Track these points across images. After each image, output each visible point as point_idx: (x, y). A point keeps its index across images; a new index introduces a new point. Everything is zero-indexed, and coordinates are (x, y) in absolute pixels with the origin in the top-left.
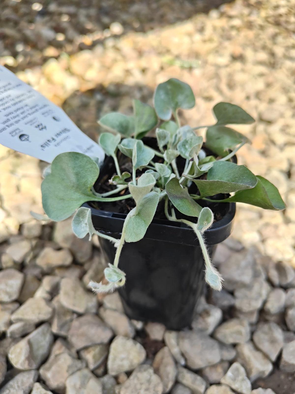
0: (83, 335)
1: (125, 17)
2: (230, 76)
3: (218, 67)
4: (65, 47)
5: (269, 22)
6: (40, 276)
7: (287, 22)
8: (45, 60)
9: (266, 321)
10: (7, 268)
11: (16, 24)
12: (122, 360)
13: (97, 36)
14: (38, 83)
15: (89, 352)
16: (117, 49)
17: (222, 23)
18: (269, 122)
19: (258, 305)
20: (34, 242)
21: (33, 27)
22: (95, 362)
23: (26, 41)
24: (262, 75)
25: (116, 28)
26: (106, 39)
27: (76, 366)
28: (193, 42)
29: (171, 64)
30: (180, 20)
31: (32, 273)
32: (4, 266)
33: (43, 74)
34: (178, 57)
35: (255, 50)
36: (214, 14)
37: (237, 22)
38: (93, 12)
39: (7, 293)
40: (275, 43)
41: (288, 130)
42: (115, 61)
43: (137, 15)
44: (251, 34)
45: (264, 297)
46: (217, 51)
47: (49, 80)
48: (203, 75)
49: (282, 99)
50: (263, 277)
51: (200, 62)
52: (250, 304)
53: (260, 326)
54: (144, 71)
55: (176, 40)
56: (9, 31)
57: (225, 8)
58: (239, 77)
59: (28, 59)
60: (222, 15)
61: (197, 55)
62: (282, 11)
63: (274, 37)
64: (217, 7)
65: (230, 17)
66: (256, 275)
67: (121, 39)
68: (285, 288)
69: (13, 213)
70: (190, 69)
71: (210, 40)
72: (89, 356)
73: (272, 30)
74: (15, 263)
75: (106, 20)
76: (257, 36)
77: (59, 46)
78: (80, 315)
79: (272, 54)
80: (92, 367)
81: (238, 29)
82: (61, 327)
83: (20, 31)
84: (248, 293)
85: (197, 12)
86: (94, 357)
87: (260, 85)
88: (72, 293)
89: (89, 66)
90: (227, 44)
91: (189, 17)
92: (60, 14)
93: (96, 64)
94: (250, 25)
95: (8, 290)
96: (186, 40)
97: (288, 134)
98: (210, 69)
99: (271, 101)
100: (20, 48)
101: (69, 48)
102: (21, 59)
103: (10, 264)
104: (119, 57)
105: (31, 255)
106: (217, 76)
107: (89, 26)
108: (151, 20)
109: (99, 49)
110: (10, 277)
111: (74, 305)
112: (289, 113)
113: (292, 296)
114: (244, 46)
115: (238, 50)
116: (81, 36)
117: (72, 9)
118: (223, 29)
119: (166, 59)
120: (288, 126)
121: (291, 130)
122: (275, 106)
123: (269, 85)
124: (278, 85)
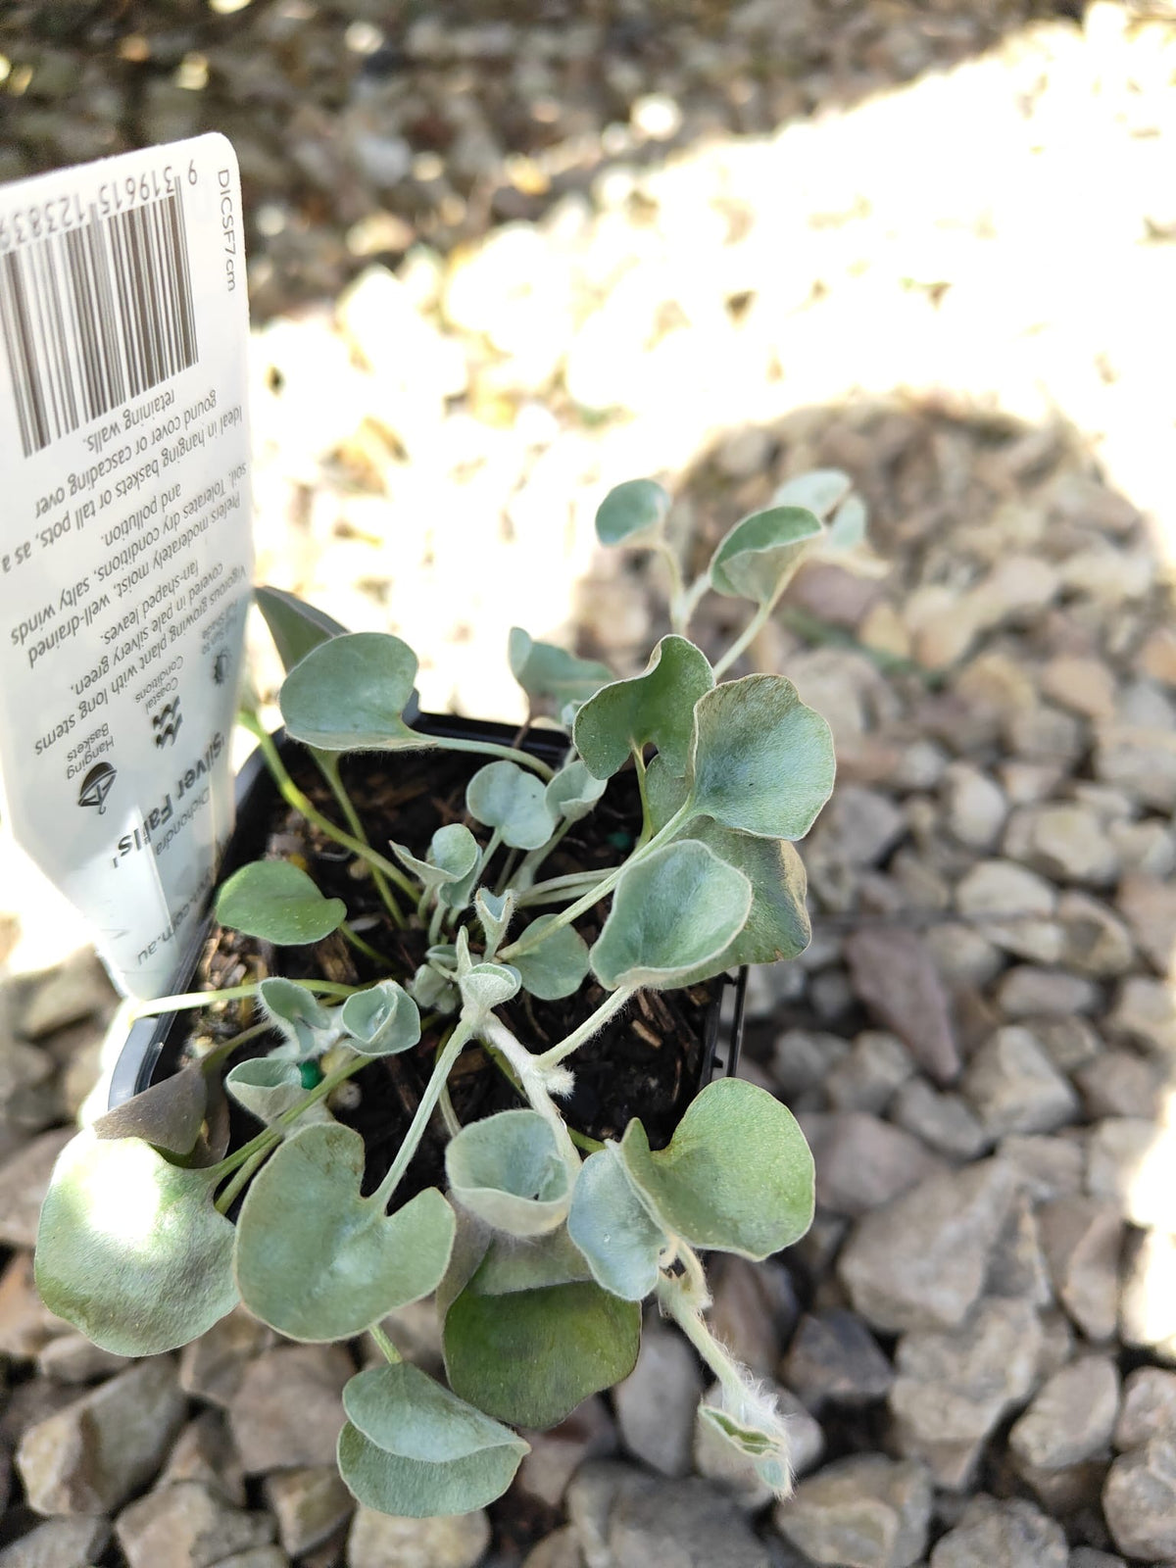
0: (276, 1420)
4: (438, 210)
12: (401, 1541)
13: (574, 154)
15: (290, 1491)
16: (643, 207)
19: (983, 1421)
21: (336, 126)
22: (305, 1532)
23: (300, 193)
25: (656, 116)
27: (229, 1539)
38: (579, 42)
43: (760, 44)
45: (1018, 1389)
52: (944, 1414)
54: (738, 305)
67: (670, 161)
68: (1130, 1365)
72: (287, 1506)
75: (624, 75)
77: (415, 207)
80: (293, 1545)
82: (209, 1376)
84: (951, 1361)
86: (304, 1511)
101: (454, 212)
102: (264, 273)
107: (546, 111)
108: (820, 62)
109: (570, 215)
116: (507, 157)
117: (498, 38)
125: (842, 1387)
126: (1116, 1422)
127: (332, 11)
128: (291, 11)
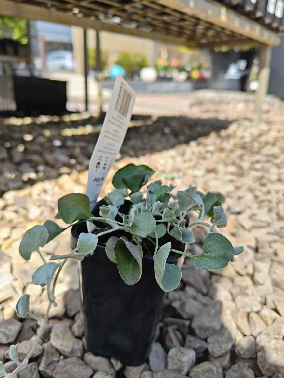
0: (66, 372)
1: (124, 148)
2: (206, 183)
3: (195, 177)
4: (75, 167)
5: (237, 148)
6: (35, 327)
7: (251, 147)
8: (60, 175)
11: (41, 154)
14: (53, 190)
17: (201, 149)
18: (239, 213)
19: (229, 347)
21: (54, 155)
23: (47, 164)
24: (231, 181)
28: (175, 162)
29: (157, 176)
30: (166, 148)
31: (29, 324)
33: (57, 184)
34: (163, 172)
35: (226, 165)
36: (193, 144)
37: (211, 148)
39: (5, 335)
40: (242, 161)
41: (254, 217)
43: (133, 148)
44: (223, 155)
46: (194, 167)
47: (61, 188)
48: (183, 182)
49: (249, 197)
50: (233, 325)
51: (181, 174)
52: (221, 347)
56: (35, 158)
57: (202, 140)
58: (213, 184)
59: (47, 175)
60: (199, 144)
61: (178, 170)
62: (248, 139)
63: (241, 157)
64: (195, 139)
65: (205, 145)
68: (255, 337)
70: (173, 179)
73: (239, 152)
76: (228, 157)
77: (71, 167)
78: (65, 357)
79: (240, 168)
81: (212, 153)
82: (48, 365)
83: (44, 158)
84: (219, 338)
85: (180, 143)
87: (230, 188)
88: (61, 336)
90: (202, 162)
91: (173, 146)
92: (74, 147)
94: (222, 150)
95: (7, 332)
96: (170, 161)
97: (256, 220)
98: (189, 179)
100: (41, 168)
101: (79, 167)
102: (41, 175)
108: (143, 149)
111: (62, 345)
112: (255, 206)
114: (217, 163)
115: (211, 165)
116: (88, 160)
117: (83, 144)
118: (200, 153)
120: (254, 215)
121: (258, 218)
122: (243, 201)
123: (237, 188)
124: (245, 188)
125: (198, 345)
127: (50, 140)
128: (41, 140)
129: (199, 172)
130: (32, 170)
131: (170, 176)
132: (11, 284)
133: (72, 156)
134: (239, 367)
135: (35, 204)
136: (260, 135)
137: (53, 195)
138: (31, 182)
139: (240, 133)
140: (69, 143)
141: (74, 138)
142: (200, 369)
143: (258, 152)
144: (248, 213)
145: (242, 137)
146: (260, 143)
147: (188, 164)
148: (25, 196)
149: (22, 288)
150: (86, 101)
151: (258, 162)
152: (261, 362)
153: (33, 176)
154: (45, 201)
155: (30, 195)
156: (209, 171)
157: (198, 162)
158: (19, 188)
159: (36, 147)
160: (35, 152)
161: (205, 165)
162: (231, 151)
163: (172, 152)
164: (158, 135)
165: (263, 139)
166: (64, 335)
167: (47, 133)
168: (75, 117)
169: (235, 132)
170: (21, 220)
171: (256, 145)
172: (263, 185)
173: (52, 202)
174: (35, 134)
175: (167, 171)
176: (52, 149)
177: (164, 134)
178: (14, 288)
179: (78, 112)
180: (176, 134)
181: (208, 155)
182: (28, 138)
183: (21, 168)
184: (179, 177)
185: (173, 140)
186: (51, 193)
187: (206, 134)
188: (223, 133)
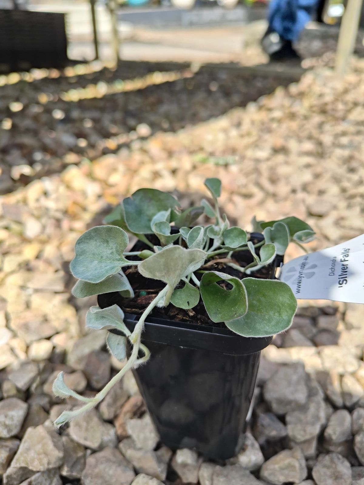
1: (153, 118)
2: (272, 170)
3: (257, 161)
4: (87, 153)
5: (314, 112)
6: (47, 406)
7: (334, 110)
8: (65, 167)
9: (328, 452)
10: (9, 397)
11: (35, 133)
13: (122, 139)
14: (57, 191)
16: (144, 151)
17: (262, 116)
18: (320, 216)
19: (316, 430)
20: (42, 366)
21: (54, 135)
23: (45, 149)
24: (308, 166)
25: (143, 130)
26: (132, 141)
28: (228, 138)
29: (204, 161)
30: (213, 115)
31: (38, 402)
32: (5, 395)
33: (62, 181)
34: (212, 154)
35: (300, 140)
36: (252, 107)
37: (277, 114)
38: (118, 115)
39: (6, 426)
40: (322, 132)
41: (343, 223)
42: (142, 163)
43: (167, 116)
44: (294, 125)
45: (323, 421)
46: (256, 145)
47: (69, 187)
48: (241, 171)
49: (334, 190)
50: (321, 395)
51: (237, 158)
52: (305, 431)
53: (320, 458)
54: (174, 172)
55: (209, 137)
56: (27, 140)
57: (264, 101)
58: (283, 170)
59: (46, 168)
60: (261, 108)
61: (233, 151)
62: (328, 98)
63: (320, 126)
64: (255, 100)
65: (270, 110)
66: (311, 394)
67: (149, 140)
68: (351, 410)
69: (20, 333)
70: (226, 166)
71: (249, 134)
73: (317, 119)
74: (18, 390)
75: (132, 122)
76: (301, 127)
77: (80, 151)
78: (94, 452)
79: (320, 144)
81: (279, 121)
82: (72, 467)
83: (39, 140)
84: (302, 417)
85: (232, 107)
87: (307, 177)
88: (84, 424)
89: (114, 170)
90: (267, 137)
91: (224, 112)
92: (82, 120)
93: (121, 168)
94: (292, 116)
95: (8, 422)
96: (221, 136)
97: (343, 227)
98: (249, 165)
99: (321, 193)
100: (38, 156)
101: (92, 153)
102: (38, 168)
103: (13, 392)
104: (146, 159)
105: (38, 380)
106: (257, 171)
107: (114, 129)
108: (182, 119)
109: (124, 152)
110: (12, 407)
111: (86, 439)
112: (342, 204)
113: (359, 417)
114: (287, 137)
115: (279, 142)
116: (104, 140)
117: (96, 114)
118: (263, 123)
119: (199, 157)
120: (342, 218)
121: (347, 223)
122: (325, 197)
123: (317, 176)
124: (327, 176)
126: (352, 424)
127: (48, 110)
128: (35, 110)
129: (263, 154)
130: (24, 161)
131: (221, 162)
132: (8, 344)
133: (80, 135)
134: (332, 461)
135: (33, 215)
136: (346, 91)
137: (57, 200)
138: (25, 180)
139: (317, 89)
140: (75, 114)
141: (82, 104)
142: (277, 466)
143: (344, 119)
144: (333, 216)
145: (321, 96)
146: (345, 103)
147: (247, 141)
148: (18, 202)
149: (24, 348)
150: (96, 42)
151: (344, 134)
152: (360, 450)
153: (26, 170)
154: (47, 209)
155: (25, 201)
156: (277, 150)
157: (260, 137)
158: (9, 191)
159: (27, 123)
160: (27, 131)
161: (271, 140)
162: (306, 118)
163: (223, 122)
164: (201, 96)
165: (350, 97)
166: (88, 422)
167: (44, 98)
168: (81, 70)
169: (310, 86)
170: (15, 240)
171: (340, 106)
172: (352, 170)
173: (57, 210)
174: (26, 101)
175: (217, 153)
176: (52, 125)
177: (210, 92)
178: (12, 350)
179: (84, 62)
180: (226, 92)
181: (274, 125)
182: (16, 107)
183: (9, 158)
184: (235, 162)
185: (223, 102)
186: (53, 196)
187: (269, 92)
188: (294, 89)
